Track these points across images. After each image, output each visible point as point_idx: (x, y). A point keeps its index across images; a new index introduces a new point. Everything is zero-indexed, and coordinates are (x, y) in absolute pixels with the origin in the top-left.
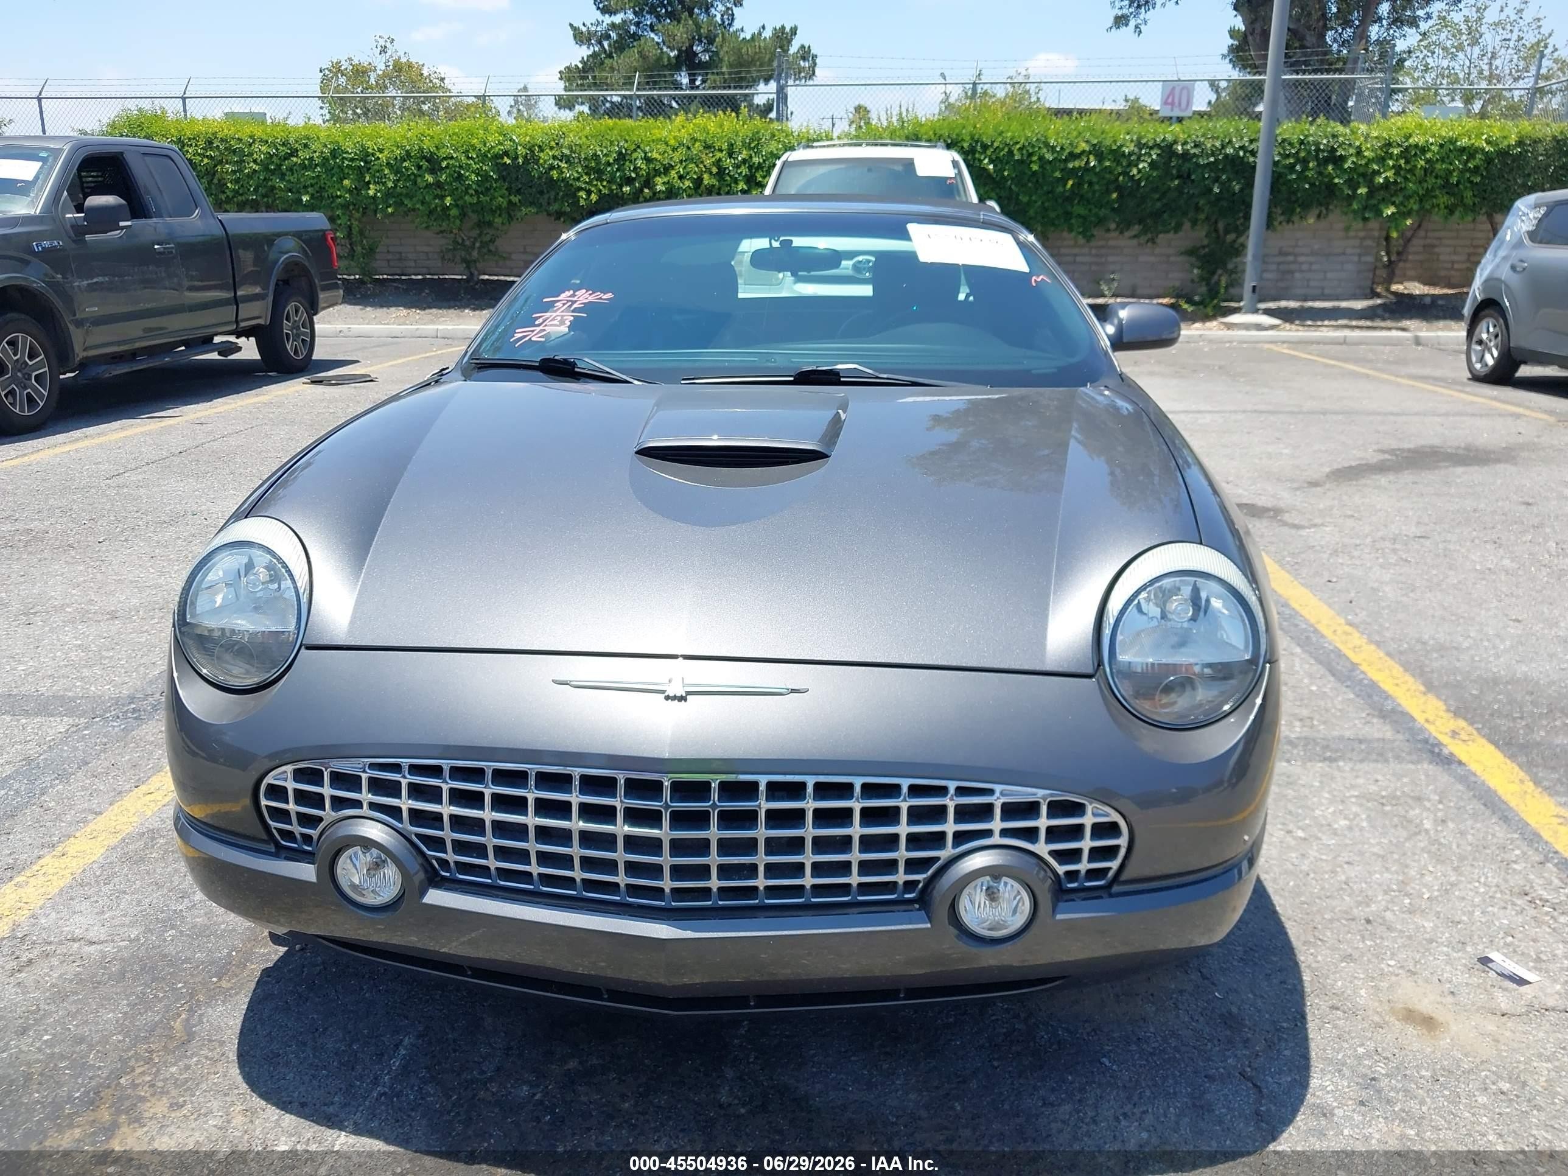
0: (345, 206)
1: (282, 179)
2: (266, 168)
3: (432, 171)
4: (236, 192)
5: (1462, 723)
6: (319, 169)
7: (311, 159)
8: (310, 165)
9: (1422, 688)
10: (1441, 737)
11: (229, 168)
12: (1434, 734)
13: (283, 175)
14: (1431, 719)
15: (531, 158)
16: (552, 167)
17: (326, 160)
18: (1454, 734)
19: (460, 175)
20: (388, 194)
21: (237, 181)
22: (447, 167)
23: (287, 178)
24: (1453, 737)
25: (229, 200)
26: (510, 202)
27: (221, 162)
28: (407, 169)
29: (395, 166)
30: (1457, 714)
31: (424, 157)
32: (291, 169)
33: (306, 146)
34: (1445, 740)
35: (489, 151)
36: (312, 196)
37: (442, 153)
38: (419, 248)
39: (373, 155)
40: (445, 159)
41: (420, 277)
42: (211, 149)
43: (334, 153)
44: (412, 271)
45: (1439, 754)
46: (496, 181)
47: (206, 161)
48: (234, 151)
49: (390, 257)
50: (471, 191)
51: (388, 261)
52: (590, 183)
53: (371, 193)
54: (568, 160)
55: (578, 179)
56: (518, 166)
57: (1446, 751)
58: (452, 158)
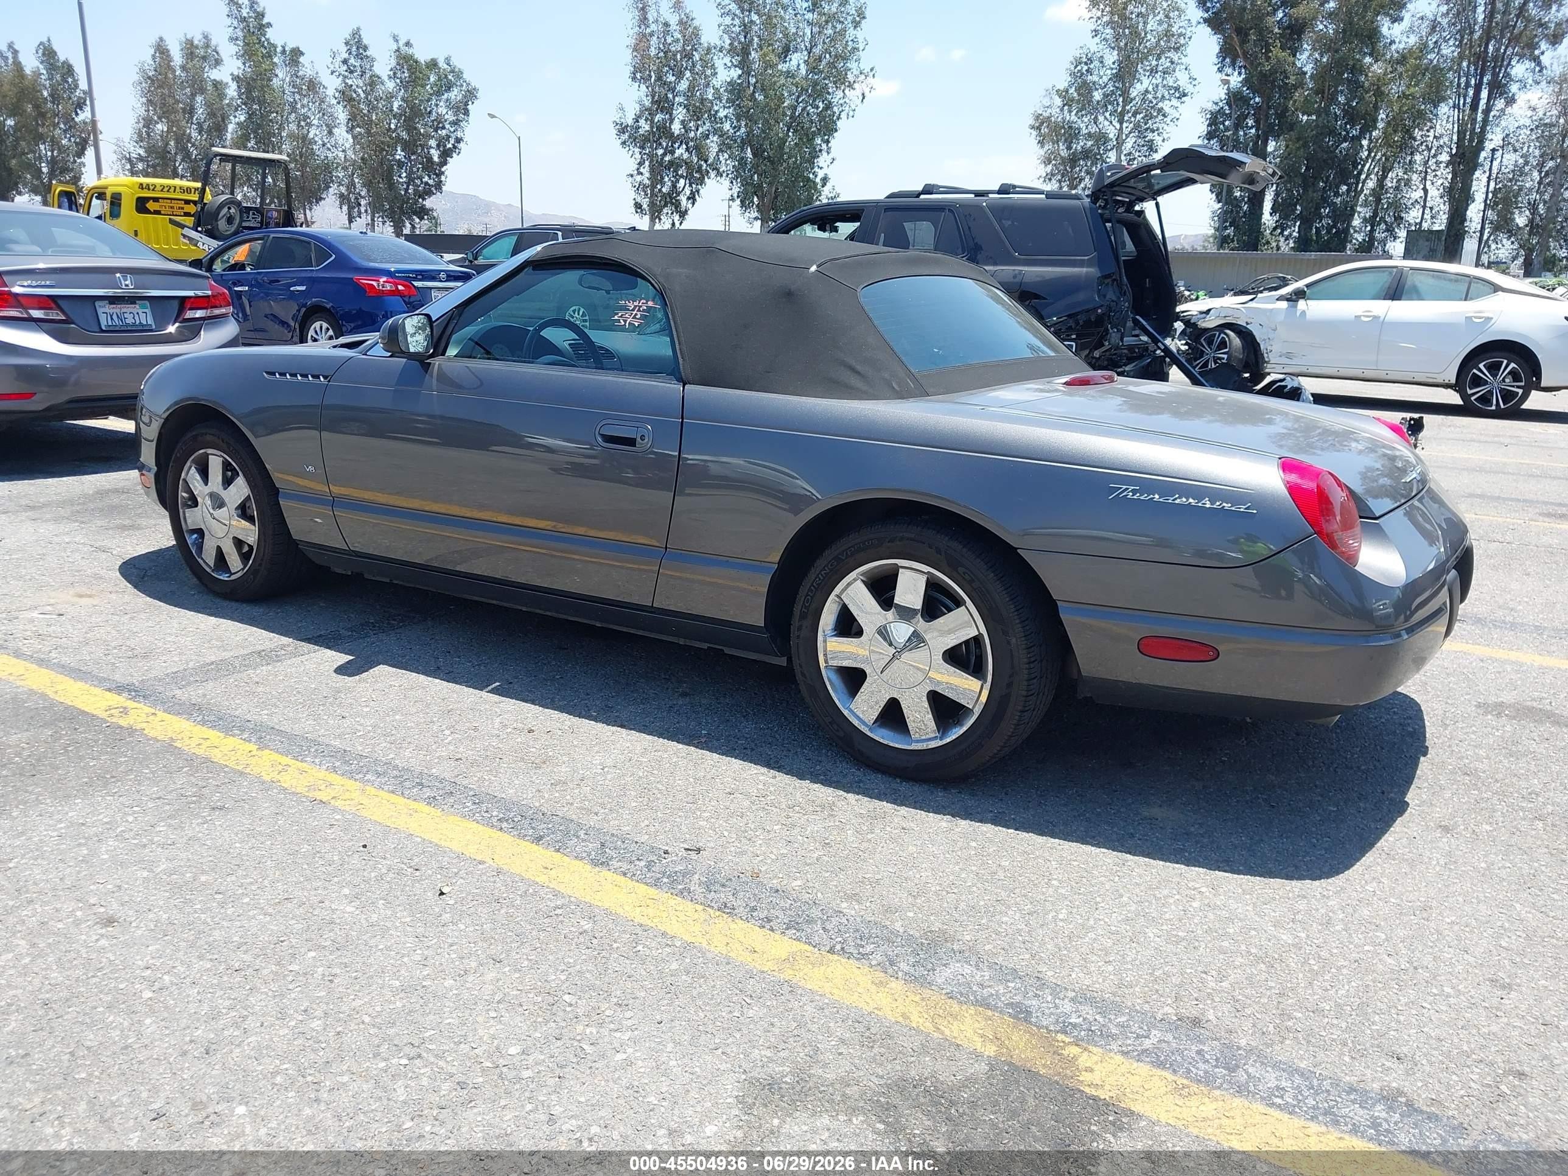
5: (123, 722)
9: (178, 744)
10: (135, 705)
12: (141, 705)
14: (152, 717)
18: (125, 711)
24: (125, 708)
30: (131, 731)
34: (130, 704)
45: (129, 691)
57: (125, 695)
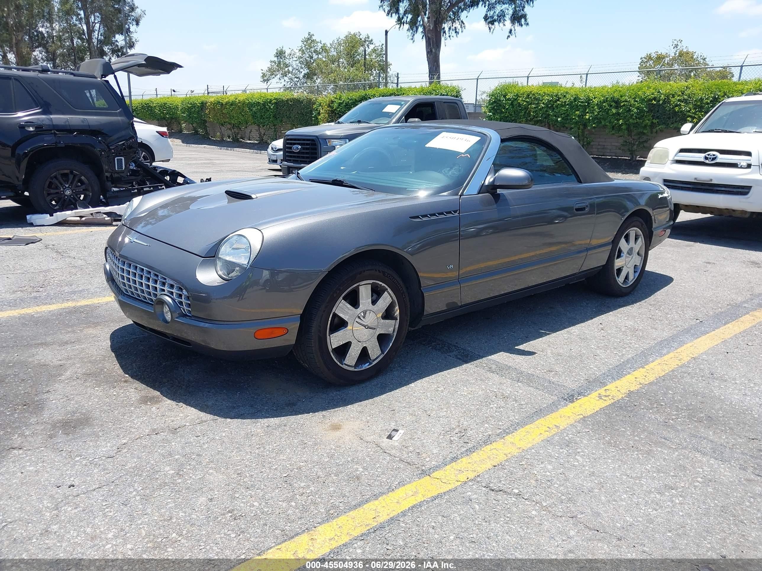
0: (576, 123)
1: (553, 111)
2: (547, 106)
3: (617, 107)
4: (534, 116)
6: (568, 106)
7: (565, 102)
8: (564, 105)
11: (533, 106)
13: (554, 109)
15: (667, 101)
16: (677, 105)
17: (572, 102)
19: (630, 110)
20: (595, 118)
21: (536, 111)
22: (624, 105)
23: (555, 110)
25: (531, 120)
26: (652, 122)
27: (531, 104)
28: (605, 107)
29: (600, 105)
31: (614, 101)
32: (557, 107)
33: (565, 96)
35: (646, 98)
36: (563, 119)
37: (623, 99)
38: (613, 144)
39: (592, 100)
40: (623, 101)
41: (610, 157)
42: (528, 98)
43: (575, 99)
44: (608, 154)
46: (647, 112)
47: (525, 103)
48: (537, 99)
49: (599, 147)
50: (634, 117)
51: (598, 149)
52: (695, 113)
53: (587, 117)
54: (686, 101)
55: (689, 111)
56: (660, 105)
58: (627, 101)
